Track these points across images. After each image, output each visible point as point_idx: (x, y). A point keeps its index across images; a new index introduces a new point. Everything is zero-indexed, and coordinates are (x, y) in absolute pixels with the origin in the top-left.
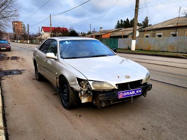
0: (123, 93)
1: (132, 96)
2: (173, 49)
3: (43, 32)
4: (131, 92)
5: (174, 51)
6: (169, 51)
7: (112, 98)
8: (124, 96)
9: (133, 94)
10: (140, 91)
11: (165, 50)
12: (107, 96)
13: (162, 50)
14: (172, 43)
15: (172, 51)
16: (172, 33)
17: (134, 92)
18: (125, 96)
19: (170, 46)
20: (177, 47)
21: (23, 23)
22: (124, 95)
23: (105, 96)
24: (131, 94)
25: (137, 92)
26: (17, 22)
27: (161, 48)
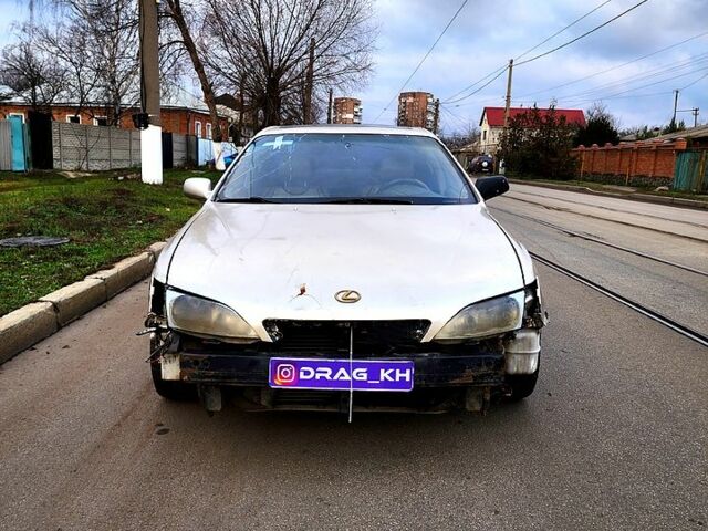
0: (298, 366)
1: (351, 390)
3: (486, 126)
4: (342, 370)
7: (237, 377)
8: (299, 382)
9: (356, 383)
10: (407, 375)
12: (214, 364)
17: (361, 374)
18: (305, 382)
21: (432, 96)
22: (302, 376)
23: (207, 365)
24: (347, 377)
25: (384, 375)
26: (414, 95)
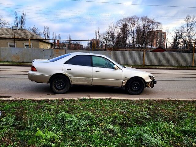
2: (19, 59)
5: (20, 61)
6: (14, 61)
11: (10, 60)
13: (6, 60)
14: (16, 53)
15: (18, 61)
16: (9, 43)
19: (15, 57)
20: (22, 58)
27: (4, 58)
